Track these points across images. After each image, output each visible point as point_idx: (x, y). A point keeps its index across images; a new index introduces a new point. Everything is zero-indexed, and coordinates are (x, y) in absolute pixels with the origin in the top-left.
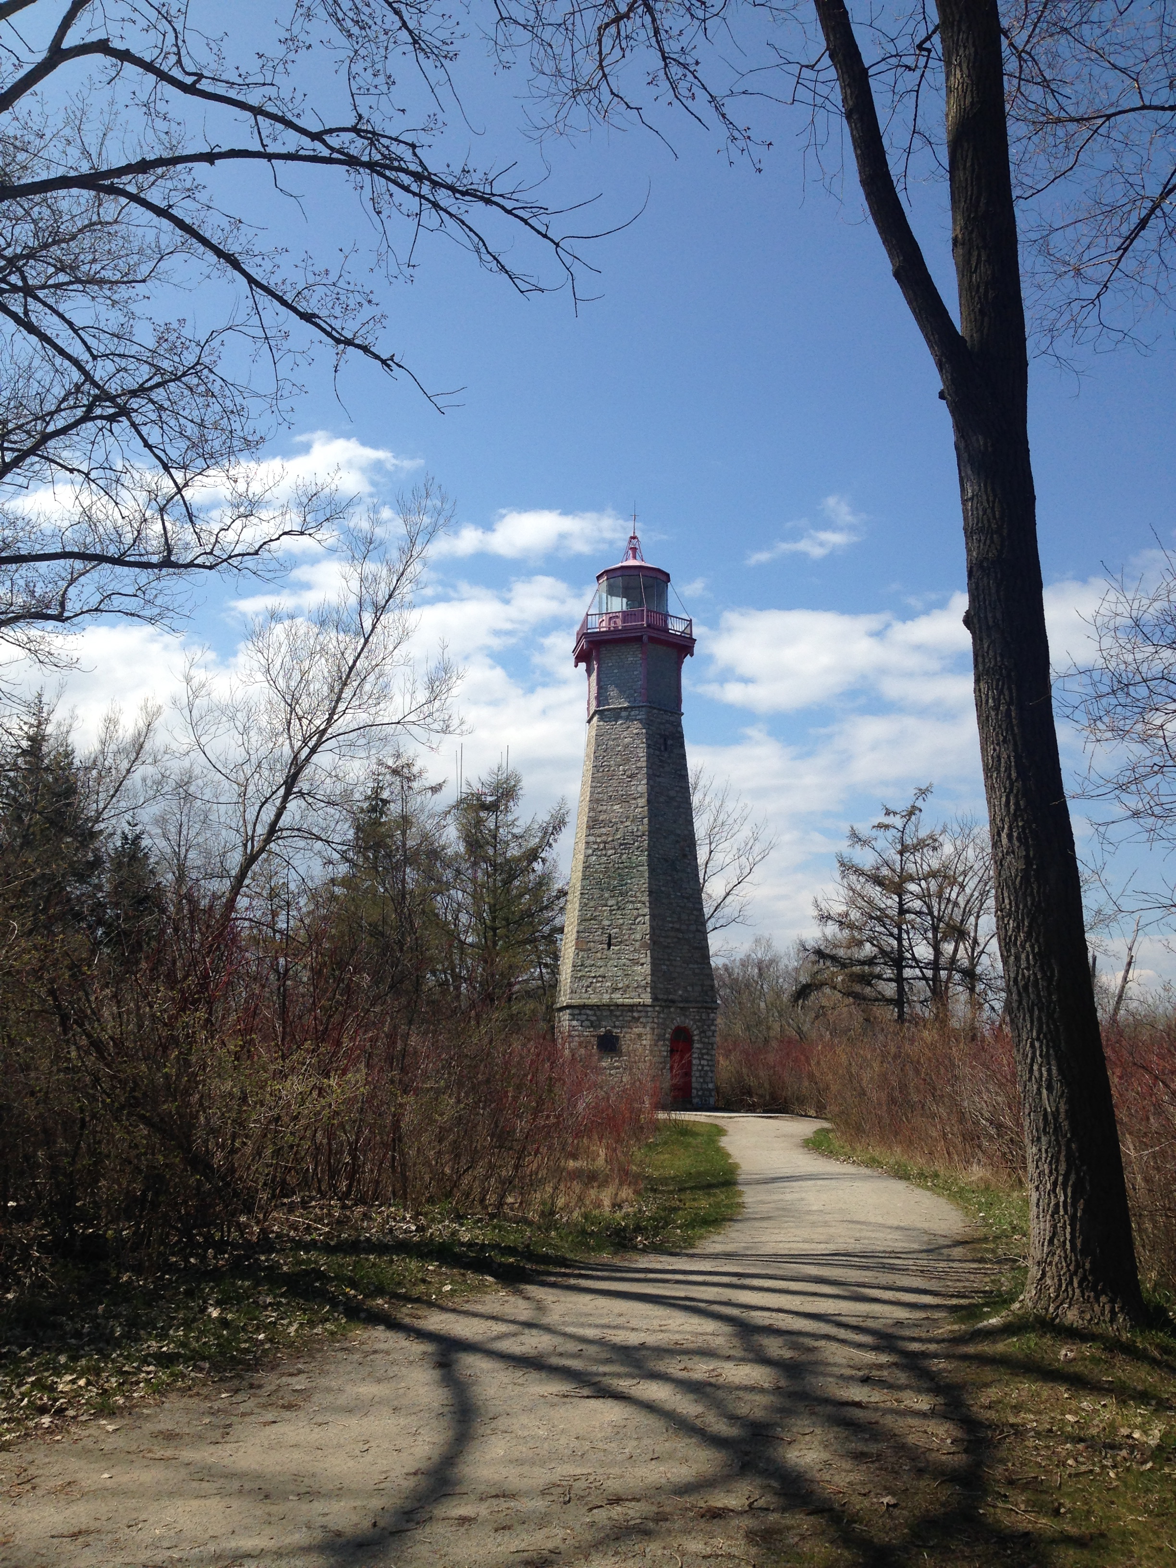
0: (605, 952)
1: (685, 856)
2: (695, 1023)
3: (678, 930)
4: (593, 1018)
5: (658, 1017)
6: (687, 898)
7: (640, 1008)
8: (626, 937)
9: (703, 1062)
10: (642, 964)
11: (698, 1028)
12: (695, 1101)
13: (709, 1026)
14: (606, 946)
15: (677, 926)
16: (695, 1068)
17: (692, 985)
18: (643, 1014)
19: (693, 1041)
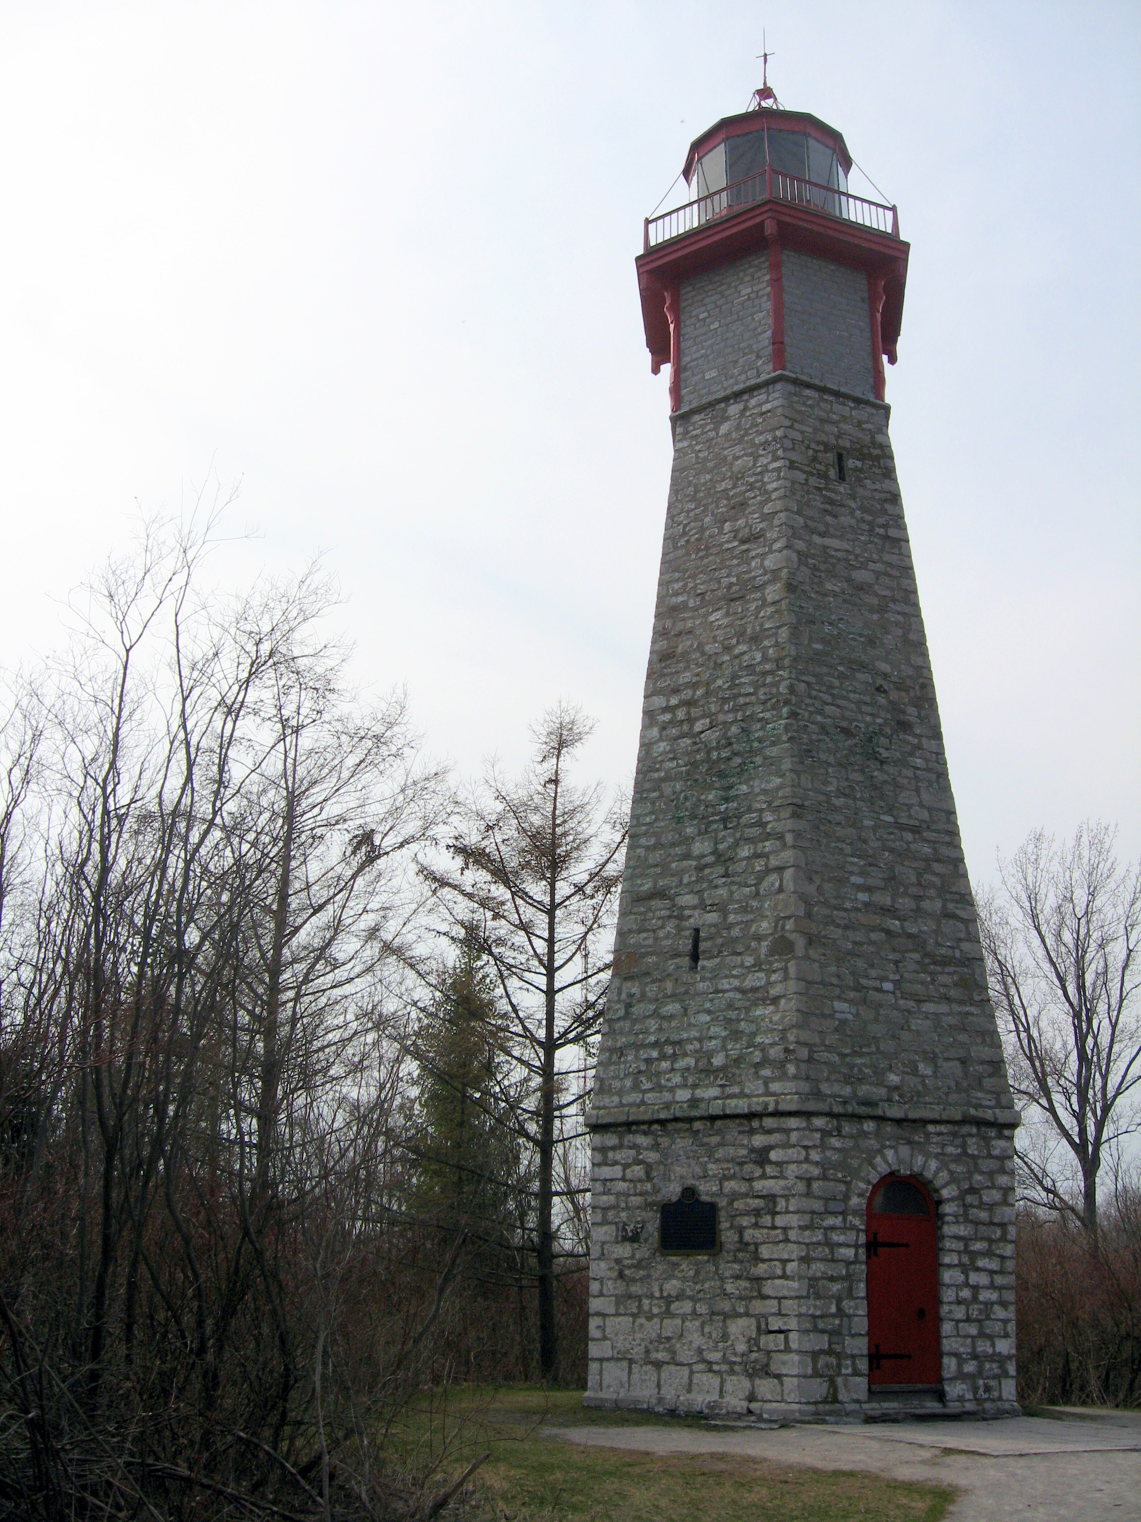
0: (686, 977)
1: (904, 726)
2: (944, 1165)
3: (889, 911)
4: (652, 1156)
5: (823, 1146)
6: (915, 830)
7: (769, 1122)
8: (736, 932)
9: (974, 1278)
10: (775, 1000)
11: (954, 1179)
12: (954, 1390)
13: (991, 1174)
14: (686, 961)
15: (886, 900)
16: (948, 1295)
17: (932, 1059)
18: (776, 1138)
19: (940, 1217)
